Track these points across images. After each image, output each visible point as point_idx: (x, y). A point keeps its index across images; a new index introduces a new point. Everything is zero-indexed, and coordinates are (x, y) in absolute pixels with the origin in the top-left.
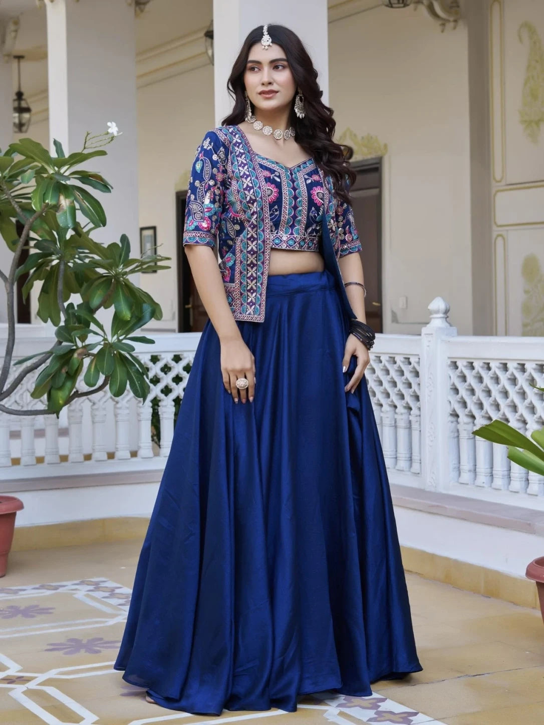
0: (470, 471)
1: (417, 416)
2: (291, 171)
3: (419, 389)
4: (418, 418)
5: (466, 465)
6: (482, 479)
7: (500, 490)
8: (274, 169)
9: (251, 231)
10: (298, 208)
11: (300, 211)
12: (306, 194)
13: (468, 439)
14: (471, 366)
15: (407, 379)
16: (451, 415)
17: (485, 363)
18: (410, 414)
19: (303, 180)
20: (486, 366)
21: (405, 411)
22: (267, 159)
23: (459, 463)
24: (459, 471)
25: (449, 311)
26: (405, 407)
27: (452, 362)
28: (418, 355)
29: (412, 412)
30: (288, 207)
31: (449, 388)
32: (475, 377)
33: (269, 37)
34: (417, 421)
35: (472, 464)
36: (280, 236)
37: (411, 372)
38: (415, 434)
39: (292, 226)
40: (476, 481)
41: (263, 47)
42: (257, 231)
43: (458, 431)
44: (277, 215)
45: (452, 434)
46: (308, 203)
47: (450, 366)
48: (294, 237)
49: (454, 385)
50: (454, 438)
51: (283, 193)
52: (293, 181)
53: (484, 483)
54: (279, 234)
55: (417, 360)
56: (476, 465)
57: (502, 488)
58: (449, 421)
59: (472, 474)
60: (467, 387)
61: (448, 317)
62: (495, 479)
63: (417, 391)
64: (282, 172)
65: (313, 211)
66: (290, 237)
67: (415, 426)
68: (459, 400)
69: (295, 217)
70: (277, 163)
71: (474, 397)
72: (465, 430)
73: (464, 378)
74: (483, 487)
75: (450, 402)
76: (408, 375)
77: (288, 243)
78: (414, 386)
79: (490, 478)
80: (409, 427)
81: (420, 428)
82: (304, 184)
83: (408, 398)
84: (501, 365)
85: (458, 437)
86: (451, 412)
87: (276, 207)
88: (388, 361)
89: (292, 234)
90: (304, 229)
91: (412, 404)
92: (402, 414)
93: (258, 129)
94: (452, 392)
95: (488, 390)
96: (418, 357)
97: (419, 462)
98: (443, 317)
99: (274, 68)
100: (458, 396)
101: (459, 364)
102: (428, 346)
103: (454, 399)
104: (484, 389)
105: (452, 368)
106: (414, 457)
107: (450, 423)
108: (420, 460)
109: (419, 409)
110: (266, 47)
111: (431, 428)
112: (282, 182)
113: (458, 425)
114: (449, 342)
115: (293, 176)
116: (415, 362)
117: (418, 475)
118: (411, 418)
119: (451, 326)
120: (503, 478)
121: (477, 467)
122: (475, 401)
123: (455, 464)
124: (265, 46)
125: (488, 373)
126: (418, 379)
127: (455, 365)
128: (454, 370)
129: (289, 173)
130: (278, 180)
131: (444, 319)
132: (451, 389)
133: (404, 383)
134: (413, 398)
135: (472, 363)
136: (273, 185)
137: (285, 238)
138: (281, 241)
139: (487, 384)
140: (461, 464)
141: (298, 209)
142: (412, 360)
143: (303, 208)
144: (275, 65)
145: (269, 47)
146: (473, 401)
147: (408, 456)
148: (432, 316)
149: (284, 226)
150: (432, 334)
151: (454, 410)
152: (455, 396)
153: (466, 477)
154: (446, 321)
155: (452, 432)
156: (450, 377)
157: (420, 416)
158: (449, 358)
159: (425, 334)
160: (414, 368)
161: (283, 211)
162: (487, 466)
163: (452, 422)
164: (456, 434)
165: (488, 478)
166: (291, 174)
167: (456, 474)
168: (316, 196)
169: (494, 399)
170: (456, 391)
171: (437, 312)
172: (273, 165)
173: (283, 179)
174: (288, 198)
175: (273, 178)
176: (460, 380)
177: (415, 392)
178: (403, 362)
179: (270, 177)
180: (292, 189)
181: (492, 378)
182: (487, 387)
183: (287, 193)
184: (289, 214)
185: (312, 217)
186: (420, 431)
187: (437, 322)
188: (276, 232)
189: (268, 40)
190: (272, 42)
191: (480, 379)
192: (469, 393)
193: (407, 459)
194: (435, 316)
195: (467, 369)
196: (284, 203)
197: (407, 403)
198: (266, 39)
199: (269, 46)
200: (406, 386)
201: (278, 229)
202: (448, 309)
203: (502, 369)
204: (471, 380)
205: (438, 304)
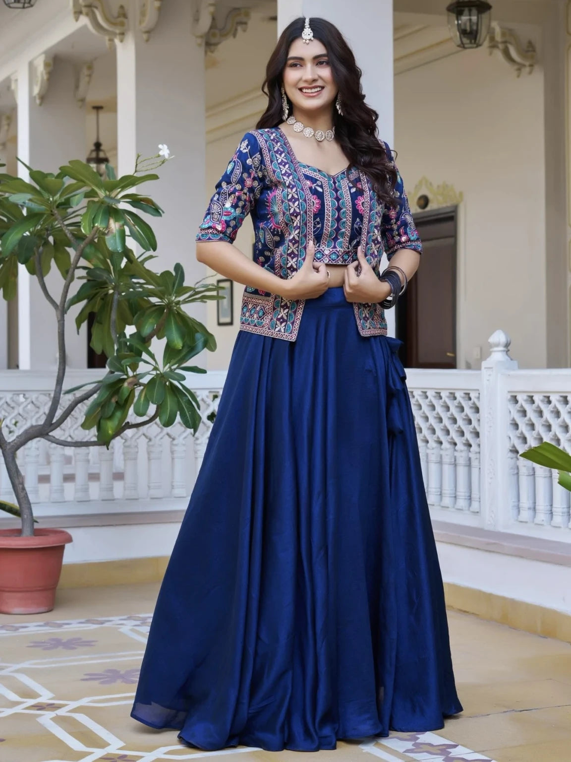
0: (529, 509)
1: (476, 453)
2: (334, 179)
3: (479, 425)
4: (478, 454)
5: (525, 502)
6: (542, 516)
7: (560, 527)
8: (316, 178)
9: (292, 247)
10: (342, 219)
11: (344, 223)
12: (350, 204)
13: (527, 475)
14: (531, 400)
15: (467, 415)
16: (511, 451)
17: (545, 396)
18: (470, 451)
19: (348, 188)
20: (546, 400)
21: (465, 448)
22: (308, 167)
23: (519, 501)
24: (518, 509)
25: (510, 344)
26: (465, 444)
27: (512, 396)
28: (478, 390)
29: (472, 449)
30: (330, 219)
31: (509, 424)
32: (535, 411)
33: (311, 31)
34: (477, 458)
35: (531, 502)
36: (321, 250)
37: (471, 408)
38: (475, 472)
39: (336, 239)
40: (535, 519)
41: (304, 40)
42: (298, 247)
43: (518, 468)
44: (319, 228)
45: (512, 471)
46: (352, 214)
47: (510, 401)
48: (336, 250)
49: (514, 420)
50: (514, 475)
51: (326, 204)
52: (336, 190)
53: (543, 520)
54: (321, 248)
55: (477, 395)
56: (535, 503)
57: (562, 526)
58: (508, 458)
59: (531, 512)
60: (527, 422)
61: (508, 351)
62: (554, 517)
63: (477, 427)
64: (324, 181)
65: (358, 222)
66: (333, 250)
67: (475, 463)
68: (519, 435)
69: (338, 230)
70: (319, 171)
71: (534, 432)
72: (525, 466)
73: (524, 413)
74: (542, 525)
75: (510, 438)
76: (468, 411)
77: (330, 257)
78: (474, 423)
79: (550, 515)
80: (469, 465)
81: (480, 465)
82: (349, 193)
83: (468, 436)
84: (561, 399)
85: (518, 473)
86: (511, 448)
87: (318, 219)
88: (448, 397)
89: (335, 247)
90: (348, 241)
91: (471, 442)
92: (461, 451)
93: (299, 131)
94: (512, 427)
95: (548, 424)
96: (478, 392)
97: (478, 500)
98: (504, 351)
99: (317, 65)
100: (518, 431)
101: (519, 398)
102: (488, 380)
103: (513, 434)
104: (544, 423)
105: (512, 402)
106: (473, 496)
107: (509, 459)
108: (480, 498)
109: (479, 445)
110: (308, 41)
111: (491, 465)
112: (325, 192)
113: (518, 462)
114: (509, 375)
115: (336, 185)
116: (475, 397)
117: (477, 514)
118: (471, 455)
119: (512, 360)
120: (562, 516)
121: (537, 504)
122: (535, 436)
123: (514, 502)
124: (306, 40)
125: (548, 407)
126: (478, 415)
127: (515, 400)
128: (514, 405)
129: (332, 182)
130: (320, 190)
131: (505, 353)
132: (511, 424)
133: (464, 419)
134: (473, 435)
135: (532, 397)
136: (315, 196)
137: (327, 252)
138: (323, 255)
139: (546, 418)
140: (521, 501)
141: (342, 221)
142: (472, 395)
143: (347, 219)
144: (318, 61)
145: (311, 42)
146: (533, 436)
147: (467, 494)
148: (491, 350)
149: (326, 239)
150: (492, 368)
151: (514, 446)
152: (514, 431)
153: (525, 515)
154: (507, 354)
155: (512, 468)
156: (510, 412)
157: (479, 453)
158: (509, 392)
159: (485, 368)
160: (474, 403)
161: (325, 224)
162: (548, 504)
163: (512, 458)
164: (516, 472)
165: (548, 516)
166: (335, 183)
167: (516, 511)
168: (361, 206)
169: (553, 434)
170: (516, 426)
171: (497, 345)
172: (315, 173)
173: (326, 189)
174: (331, 209)
175: (315, 188)
176: (521, 414)
177: (474, 428)
178: (463, 398)
179: (311, 187)
180: (335, 199)
181: (552, 412)
182: (547, 421)
183: (330, 204)
184: (332, 227)
185: (356, 228)
186: (480, 468)
187: (498, 356)
188: (318, 245)
189: (310, 33)
190: (313, 37)
191: (540, 413)
192: (529, 428)
193: (466, 498)
194: (495, 349)
195: (528, 403)
196: (327, 215)
197: (467, 440)
198: (307, 33)
199: (310, 40)
200: (466, 422)
201: (320, 242)
202: (509, 342)
203: (562, 403)
204: (531, 414)
205: (499, 337)
